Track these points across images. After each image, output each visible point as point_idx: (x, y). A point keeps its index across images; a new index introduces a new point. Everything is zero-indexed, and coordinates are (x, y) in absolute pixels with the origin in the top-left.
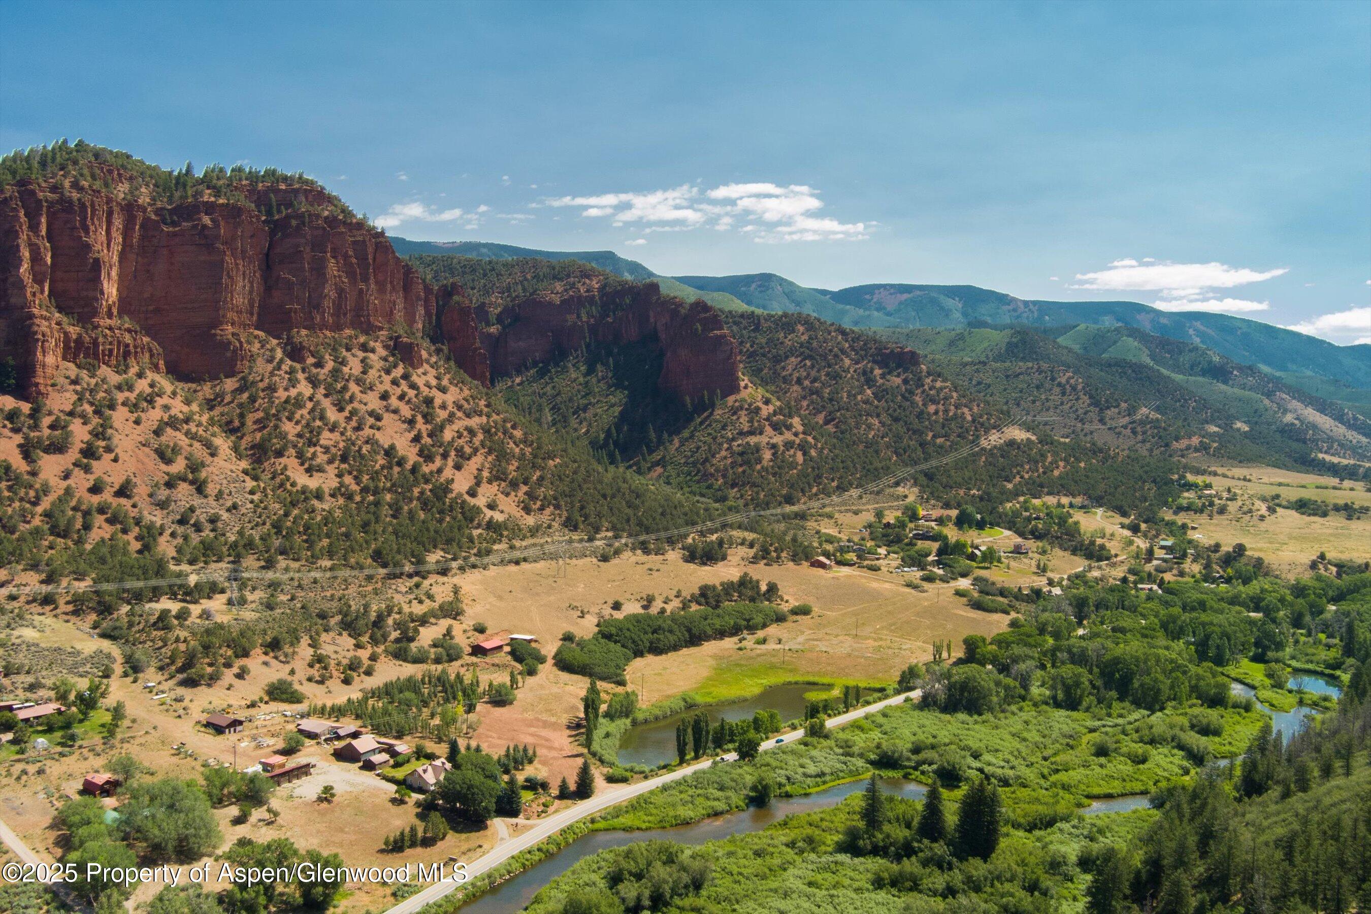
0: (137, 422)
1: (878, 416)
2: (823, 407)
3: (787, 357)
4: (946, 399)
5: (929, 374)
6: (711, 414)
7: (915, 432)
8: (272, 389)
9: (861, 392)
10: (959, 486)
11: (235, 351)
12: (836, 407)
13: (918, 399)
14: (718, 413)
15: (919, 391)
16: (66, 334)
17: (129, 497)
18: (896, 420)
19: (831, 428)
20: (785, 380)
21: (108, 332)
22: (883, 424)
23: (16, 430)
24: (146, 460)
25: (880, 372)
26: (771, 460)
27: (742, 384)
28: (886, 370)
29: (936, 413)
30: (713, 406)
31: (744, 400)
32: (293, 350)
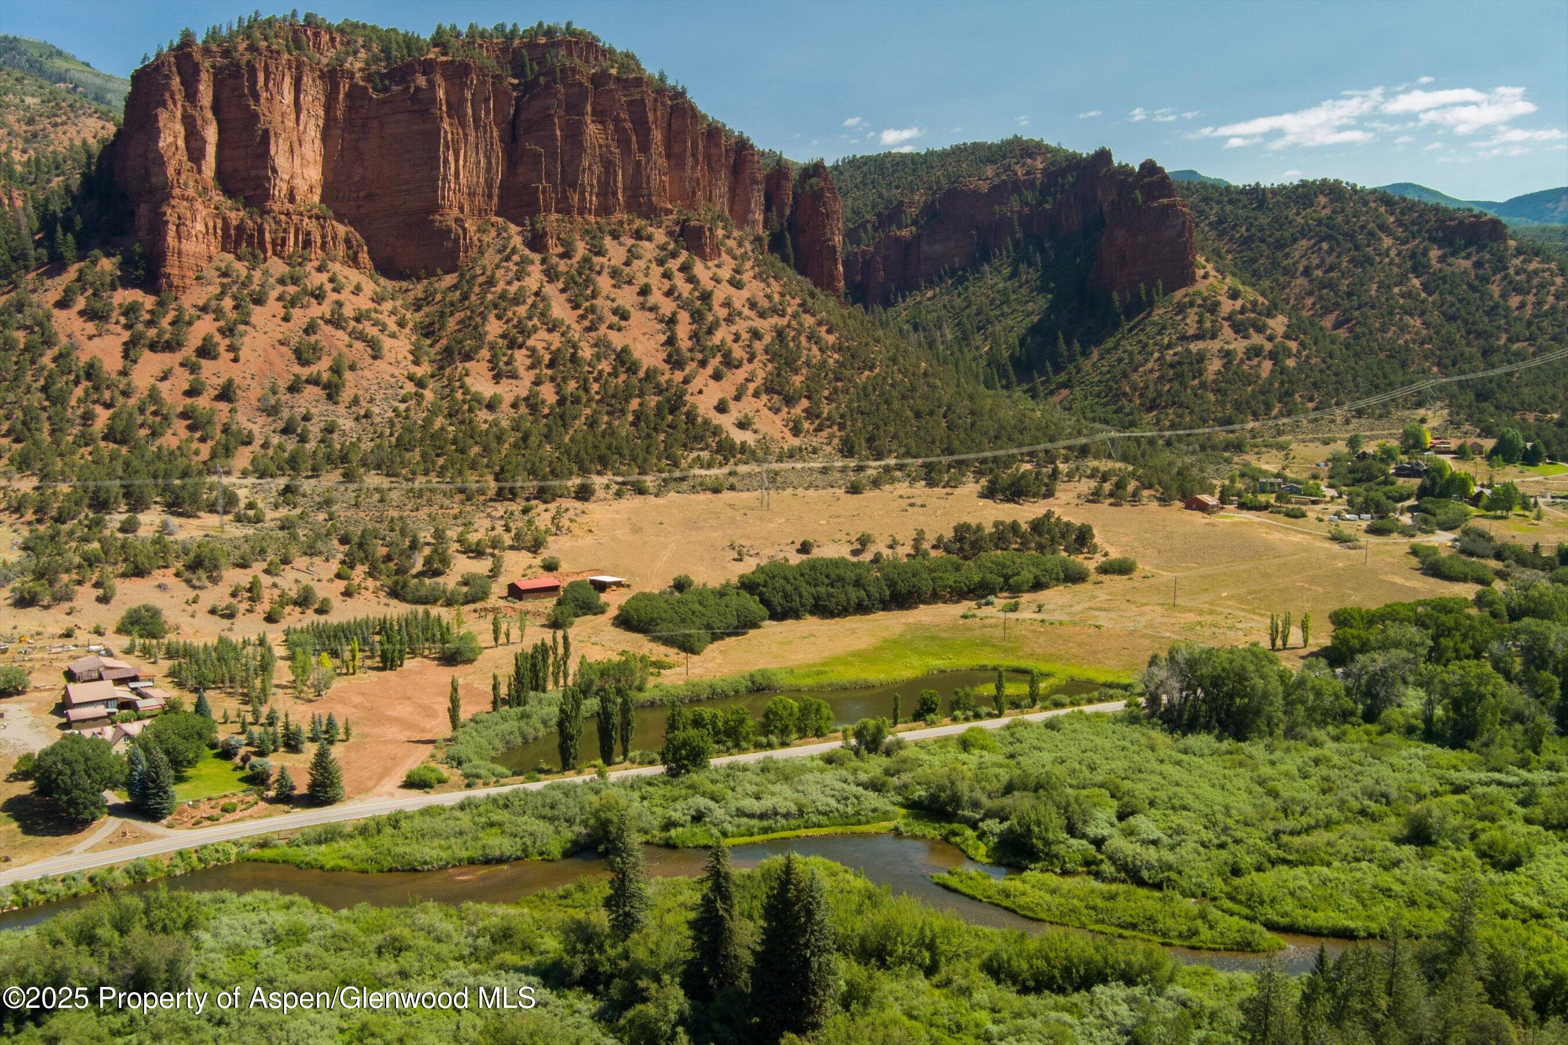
0: (286, 319)
1: (1422, 314)
2: (1337, 305)
3: (1295, 240)
4: (1542, 286)
5: (1519, 252)
6: (1149, 314)
7: (1479, 335)
8: (491, 282)
9: (1402, 280)
10: (1530, 407)
11: (457, 240)
12: (1355, 304)
13: (1495, 290)
14: (1158, 312)
15: (1498, 277)
16: (225, 220)
17: (230, 401)
18: (1451, 318)
19: (1342, 333)
20: (1286, 271)
21: (283, 217)
22: (1427, 324)
23: (128, 327)
24: (277, 360)
25: (1440, 253)
26: (1219, 373)
27: (1200, 272)
28: (1448, 250)
29: (1522, 306)
30: (1151, 303)
31: (1199, 293)
32: (534, 237)
